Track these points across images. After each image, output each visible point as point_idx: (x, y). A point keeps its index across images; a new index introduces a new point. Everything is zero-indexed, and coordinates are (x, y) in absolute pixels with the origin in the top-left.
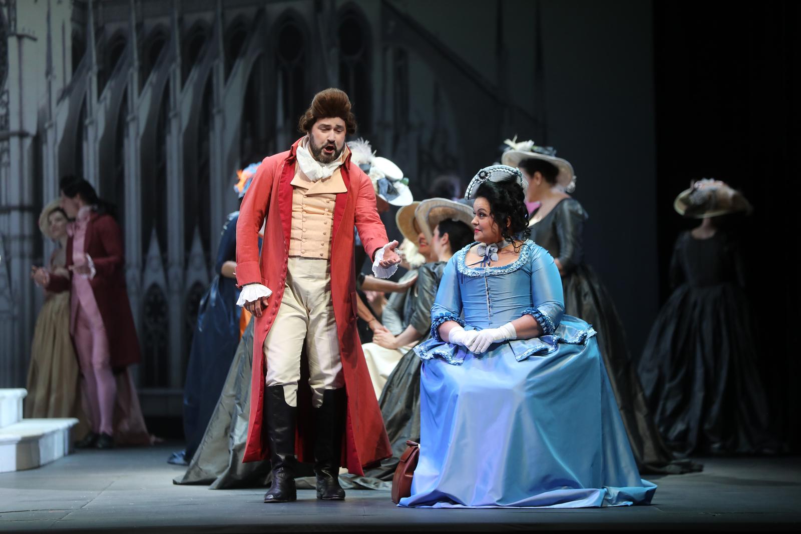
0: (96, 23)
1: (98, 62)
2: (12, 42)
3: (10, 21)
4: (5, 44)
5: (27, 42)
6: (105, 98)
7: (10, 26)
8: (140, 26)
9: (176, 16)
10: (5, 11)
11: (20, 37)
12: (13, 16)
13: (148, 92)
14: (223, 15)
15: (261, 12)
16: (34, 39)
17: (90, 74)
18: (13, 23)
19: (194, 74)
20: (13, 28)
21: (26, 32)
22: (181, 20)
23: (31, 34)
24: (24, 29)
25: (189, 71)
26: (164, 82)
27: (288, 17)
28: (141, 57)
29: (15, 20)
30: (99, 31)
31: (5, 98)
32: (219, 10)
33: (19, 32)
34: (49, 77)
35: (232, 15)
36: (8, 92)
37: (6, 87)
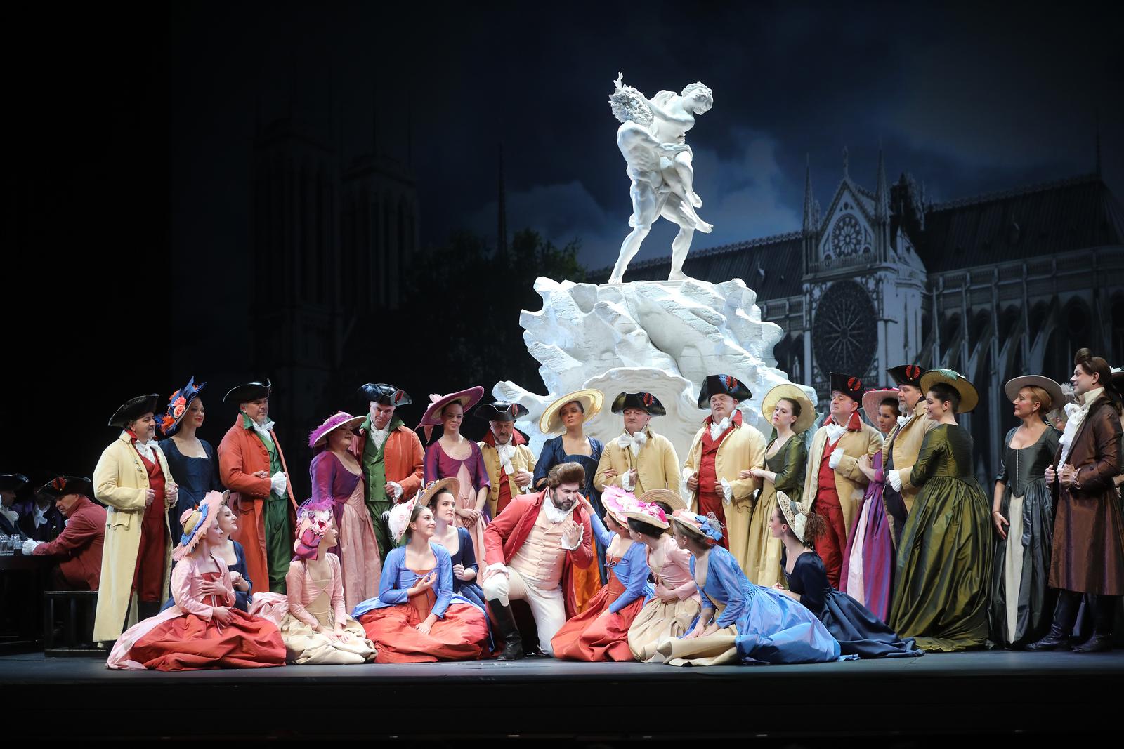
0: (938, 310)
1: (940, 337)
2: (881, 325)
3: (879, 310)
4: (876, 327)
5: (890, 324)
6: (945, 362)
7: (879, 314)
8: (969, 311)
9: (995, 303)
10: (876, 303)
11: (886, 321)
12: (881, 307)
13: (975, 357)
14: (1028, 301)
15: (1055, 299)
16: (896, 322)
17: (934, 345)
18: (881, 312)
19: (1008, 344)
20: (881, 315)
21: (890, 318)
22: (998, 306)
23: (893, 319)
24: (888, 316)
25: (1004, 341)
26: (987, 350)
27: (1075, 302)
28: (970, 334)
29: (883, 309)
30: (941, 315)
31: (876, 364)
32: (1026, 298)
33: (885, 318)
34: (906, 348)
35: (1034, 301)
36: (877, 359)
37: (876, 357)
